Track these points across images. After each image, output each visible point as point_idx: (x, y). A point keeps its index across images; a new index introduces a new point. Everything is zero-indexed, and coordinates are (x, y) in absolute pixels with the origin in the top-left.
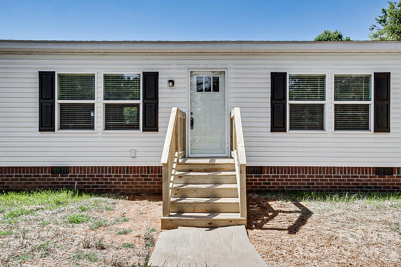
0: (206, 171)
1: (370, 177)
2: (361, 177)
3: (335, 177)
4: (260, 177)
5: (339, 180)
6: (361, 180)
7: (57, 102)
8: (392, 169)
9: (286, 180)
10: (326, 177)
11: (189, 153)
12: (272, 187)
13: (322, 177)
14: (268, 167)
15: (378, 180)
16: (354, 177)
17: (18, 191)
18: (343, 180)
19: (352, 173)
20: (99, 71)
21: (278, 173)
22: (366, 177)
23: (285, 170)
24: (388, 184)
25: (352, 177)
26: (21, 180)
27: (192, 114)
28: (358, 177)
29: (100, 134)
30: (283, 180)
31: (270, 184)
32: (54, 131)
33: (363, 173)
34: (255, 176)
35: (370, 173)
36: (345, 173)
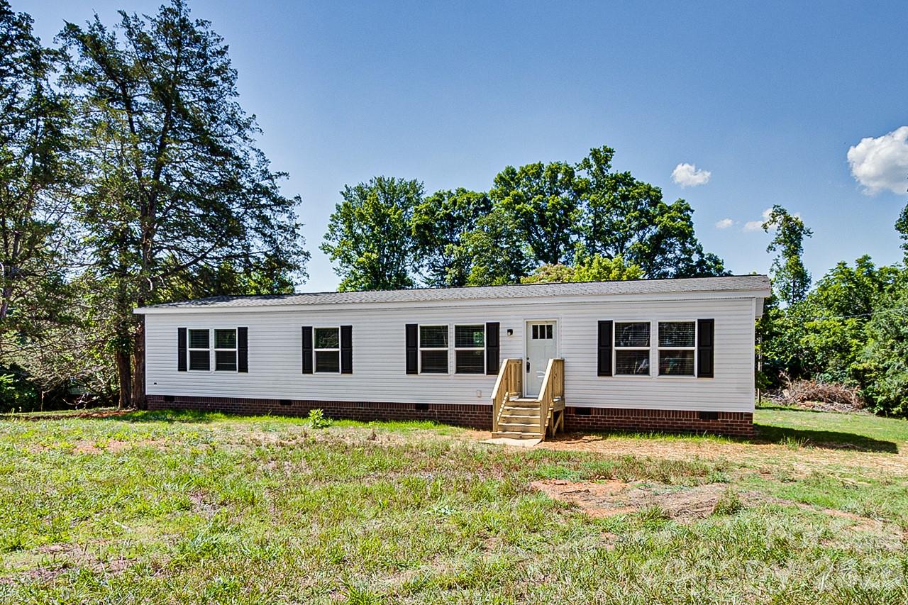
0: (528, 407)
1: (694, 420)
2: (685, 420)
3: (659, 419)
4: (589, 417)
5: (663, 423)
6: (685, 423)
7: (420, 349)
8: (717, 413)
9: (613, 421)
10: (650, 419)
11: (525, 394)
12: (599, 427)
13: (647, 419)
14: (595, 409)
15: (701, 424)
16: (679, 420)
17: (397, 420)
18: (667, 423)
19: (676, 417)
20: (451, 323)
21: (605, 414)
22: (691, 420)
23: (612, 412)
24: (712, 428)
25: (676, 420)
26: (394, 413)
27: (528, 359)
28: (682, 420)
29: (452, 377)
30: (609, 421)
31: (597, 424)
32: (417, 373)
33: (687, 417)
34: (584, 417)
35: (694, 417)
36: (669, 416)
